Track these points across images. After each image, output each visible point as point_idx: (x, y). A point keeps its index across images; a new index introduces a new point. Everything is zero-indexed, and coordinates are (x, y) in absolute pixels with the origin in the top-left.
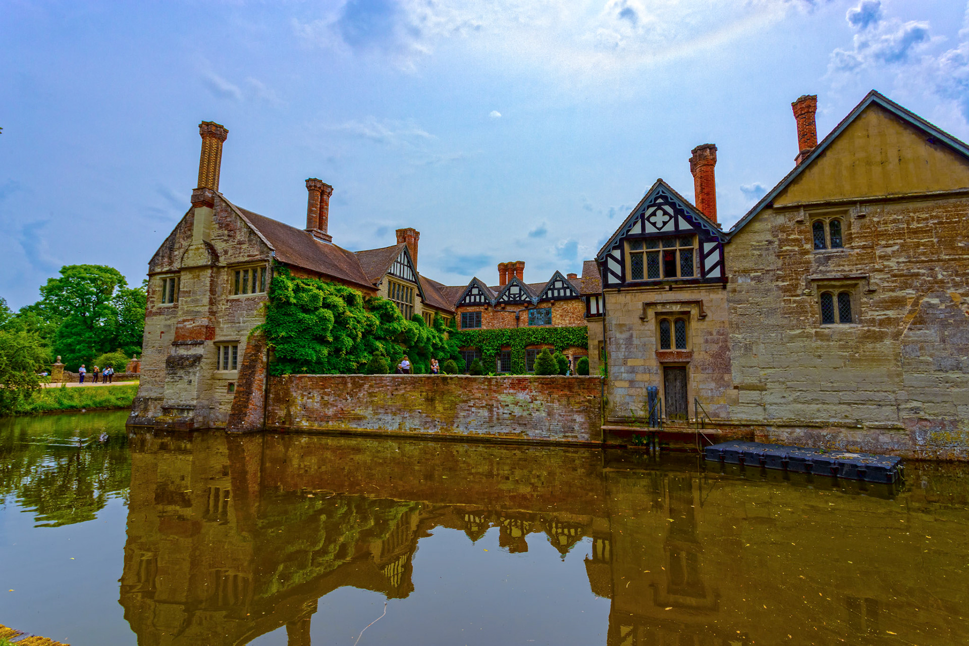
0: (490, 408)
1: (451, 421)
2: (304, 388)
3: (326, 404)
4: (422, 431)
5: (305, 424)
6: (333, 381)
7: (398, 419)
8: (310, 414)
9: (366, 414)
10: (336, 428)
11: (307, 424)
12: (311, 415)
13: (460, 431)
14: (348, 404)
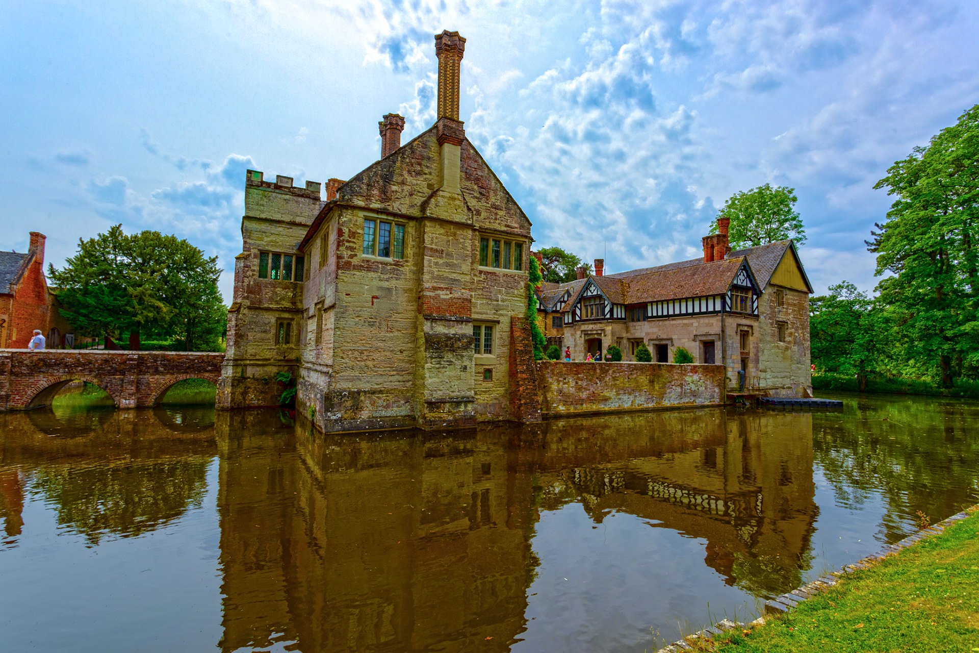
0: (681, 385)
1: (662, 396)
2: (560, 374)
3: (580, 389)
4: (645, 406)
5: (562, 408)
6: (584, 367)
7: (632, 398)
8: (566, 399)
9: (611, 396)
10: (589, 410)
11: (564, 408)
12: (568, 400)
13: (666, 403)
14: (597, 387)
